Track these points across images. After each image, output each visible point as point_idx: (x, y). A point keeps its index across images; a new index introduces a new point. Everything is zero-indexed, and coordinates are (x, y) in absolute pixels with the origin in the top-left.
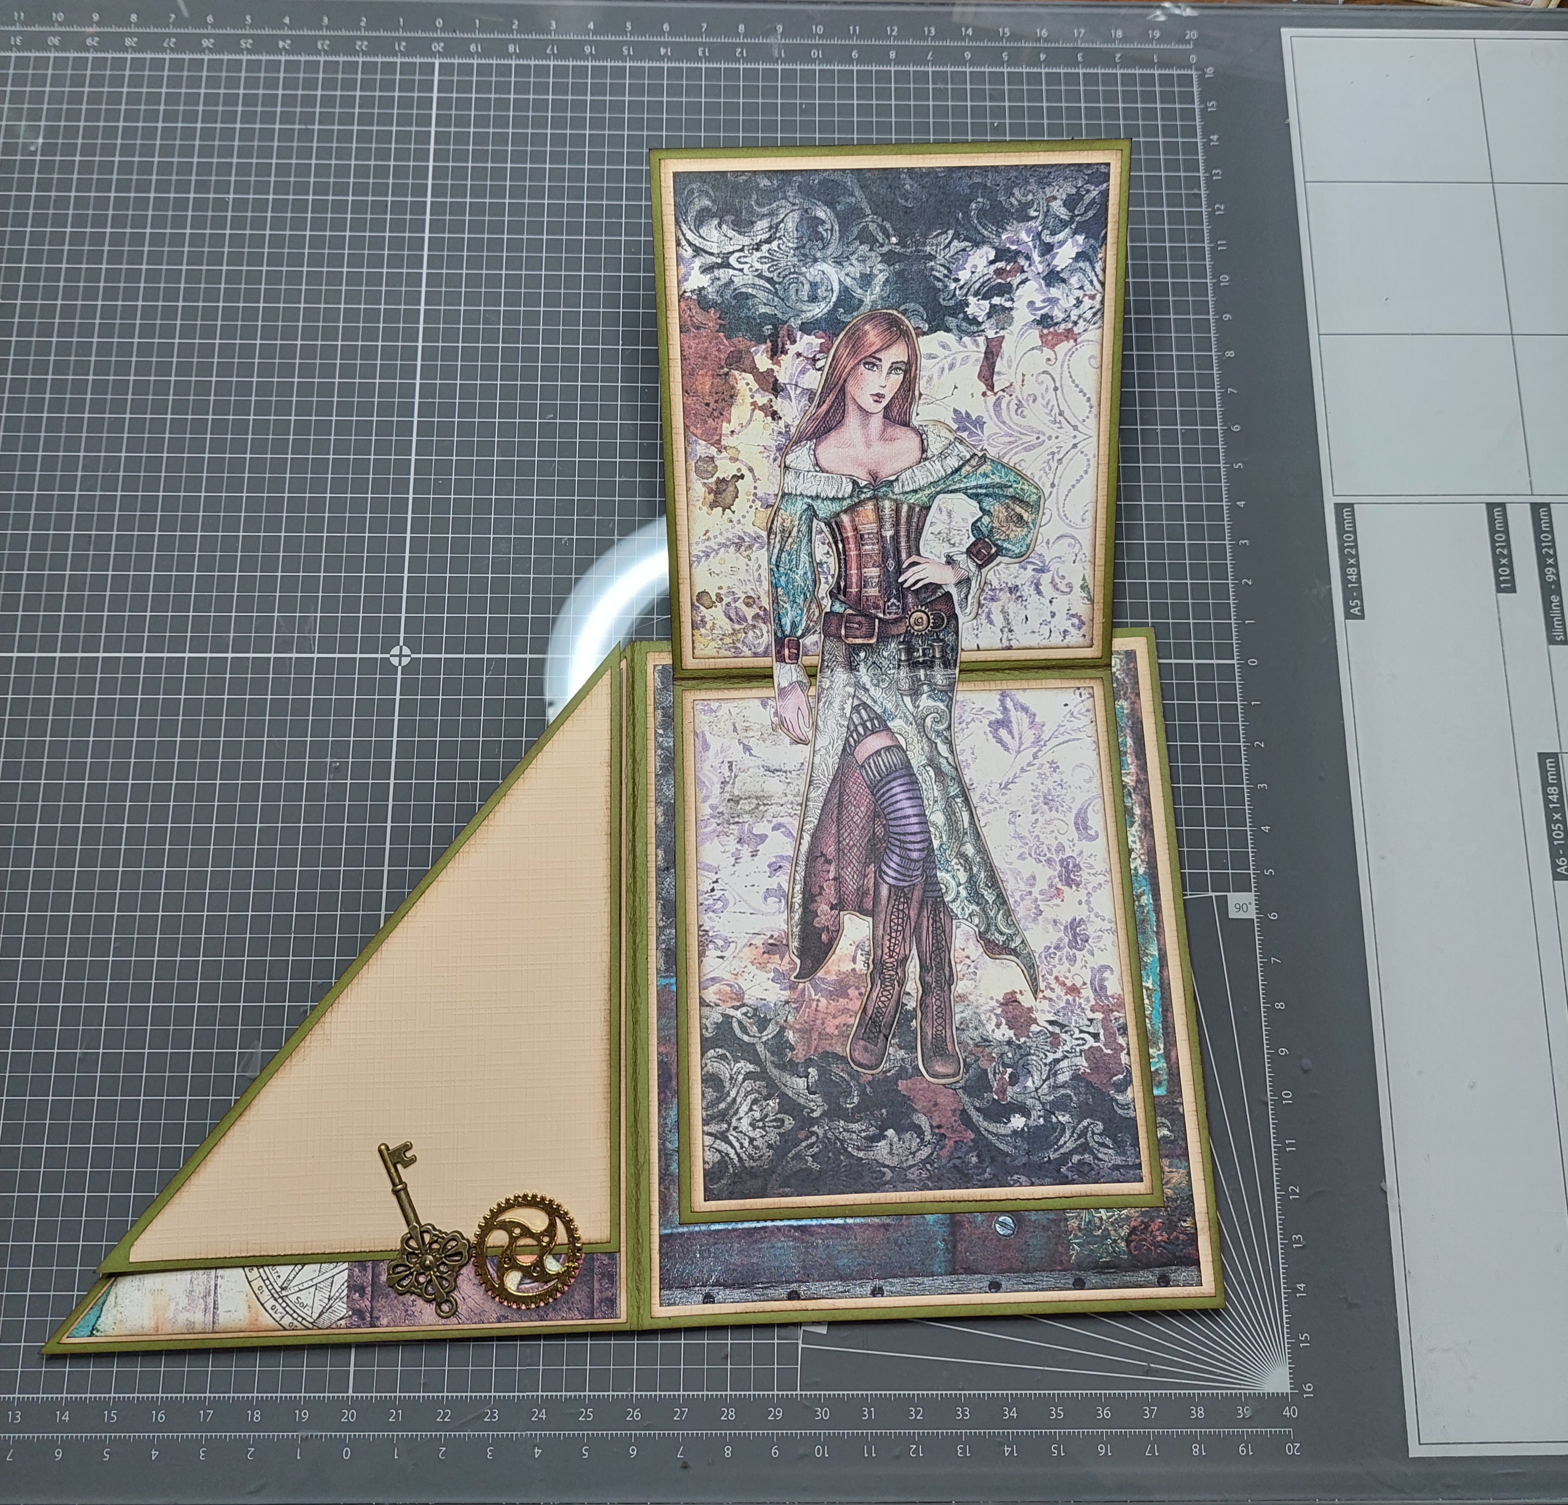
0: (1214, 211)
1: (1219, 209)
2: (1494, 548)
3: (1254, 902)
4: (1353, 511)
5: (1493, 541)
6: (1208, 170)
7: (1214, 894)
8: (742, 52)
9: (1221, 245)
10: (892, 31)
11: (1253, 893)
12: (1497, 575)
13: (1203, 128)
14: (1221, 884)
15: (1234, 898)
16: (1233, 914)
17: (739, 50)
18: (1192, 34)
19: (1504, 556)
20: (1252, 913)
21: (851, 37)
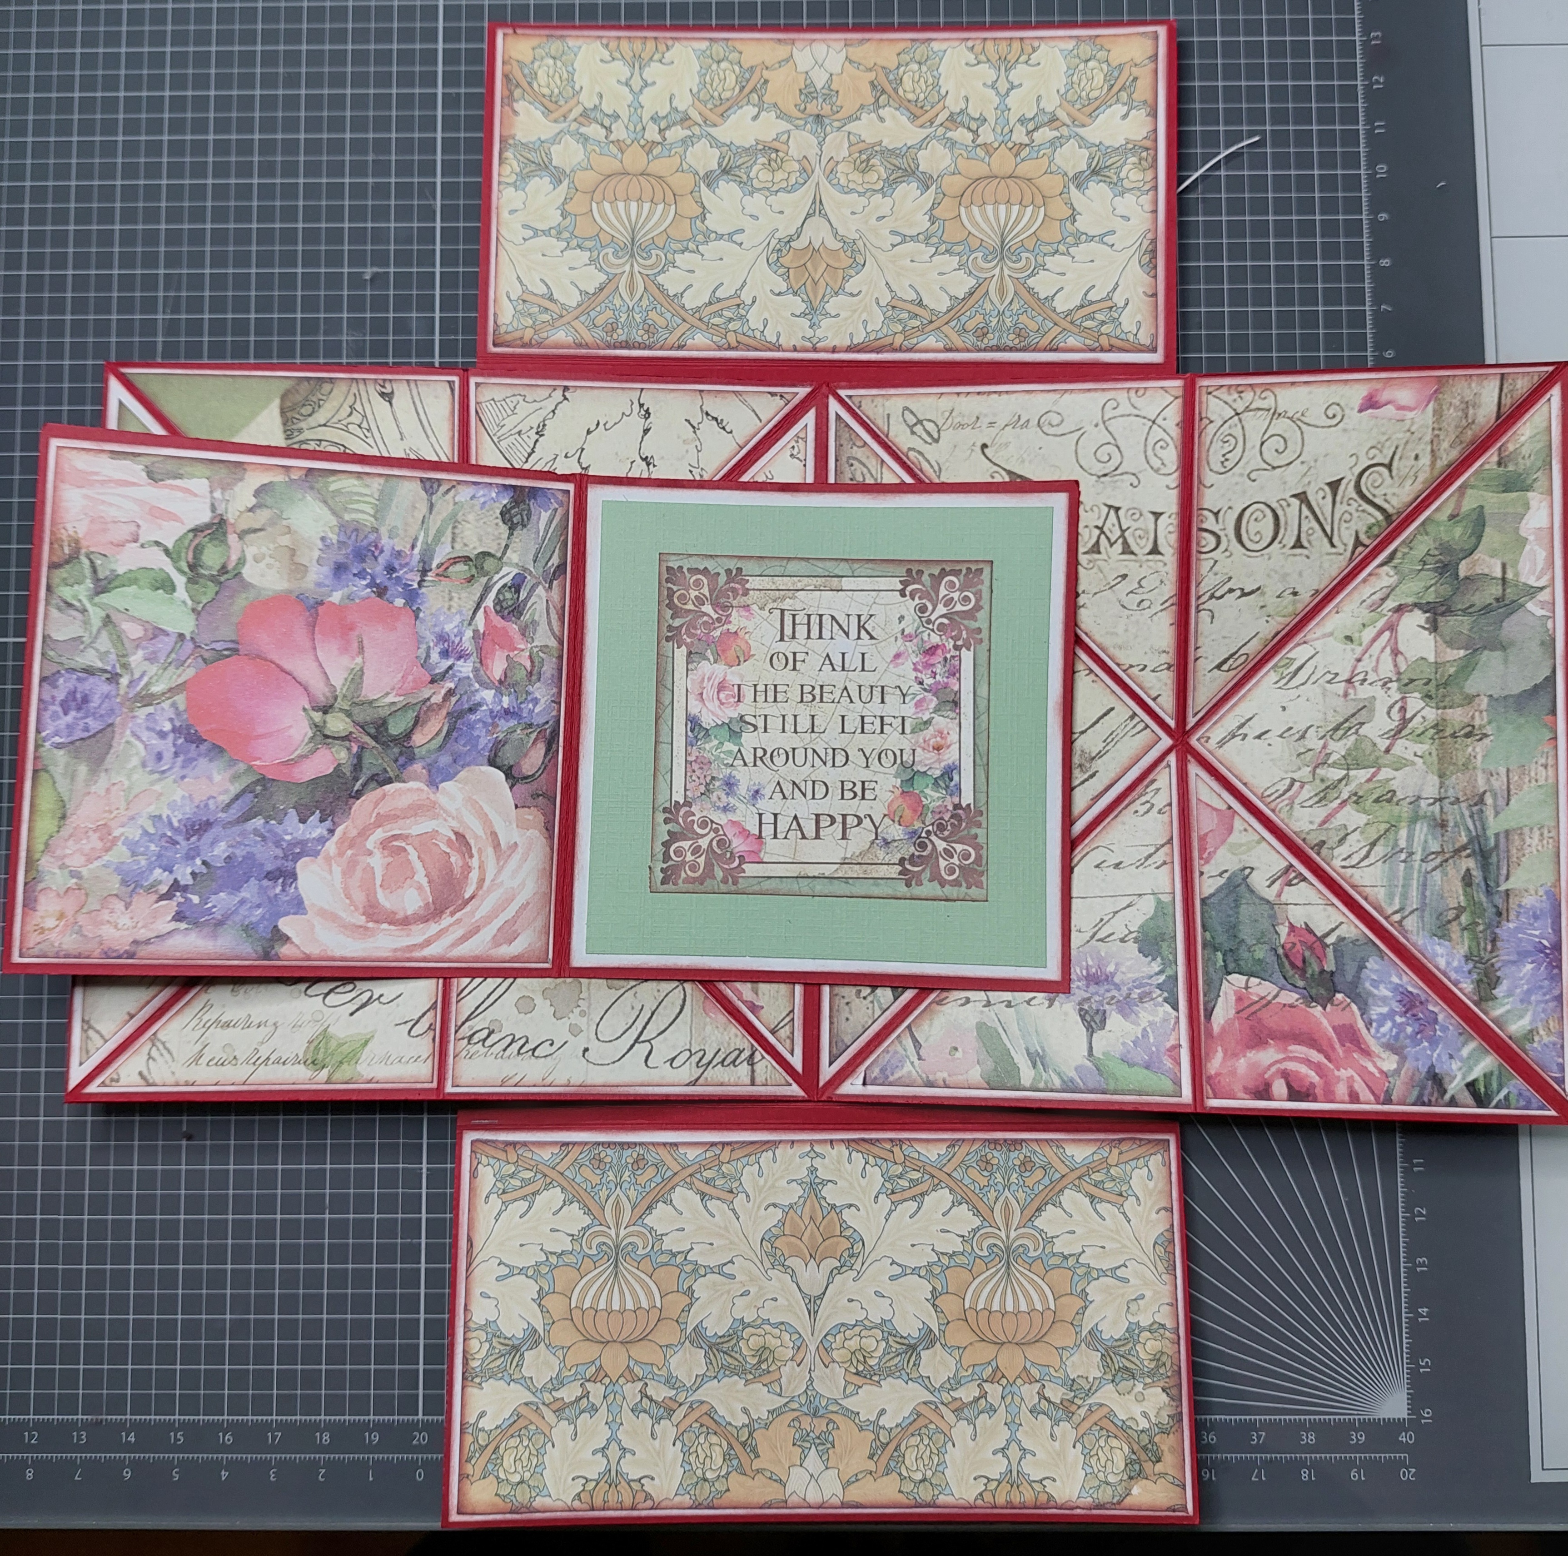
0: (1372, 84)
1: (1378, 82)
6: (1365, 32)
9: (1379, 127)
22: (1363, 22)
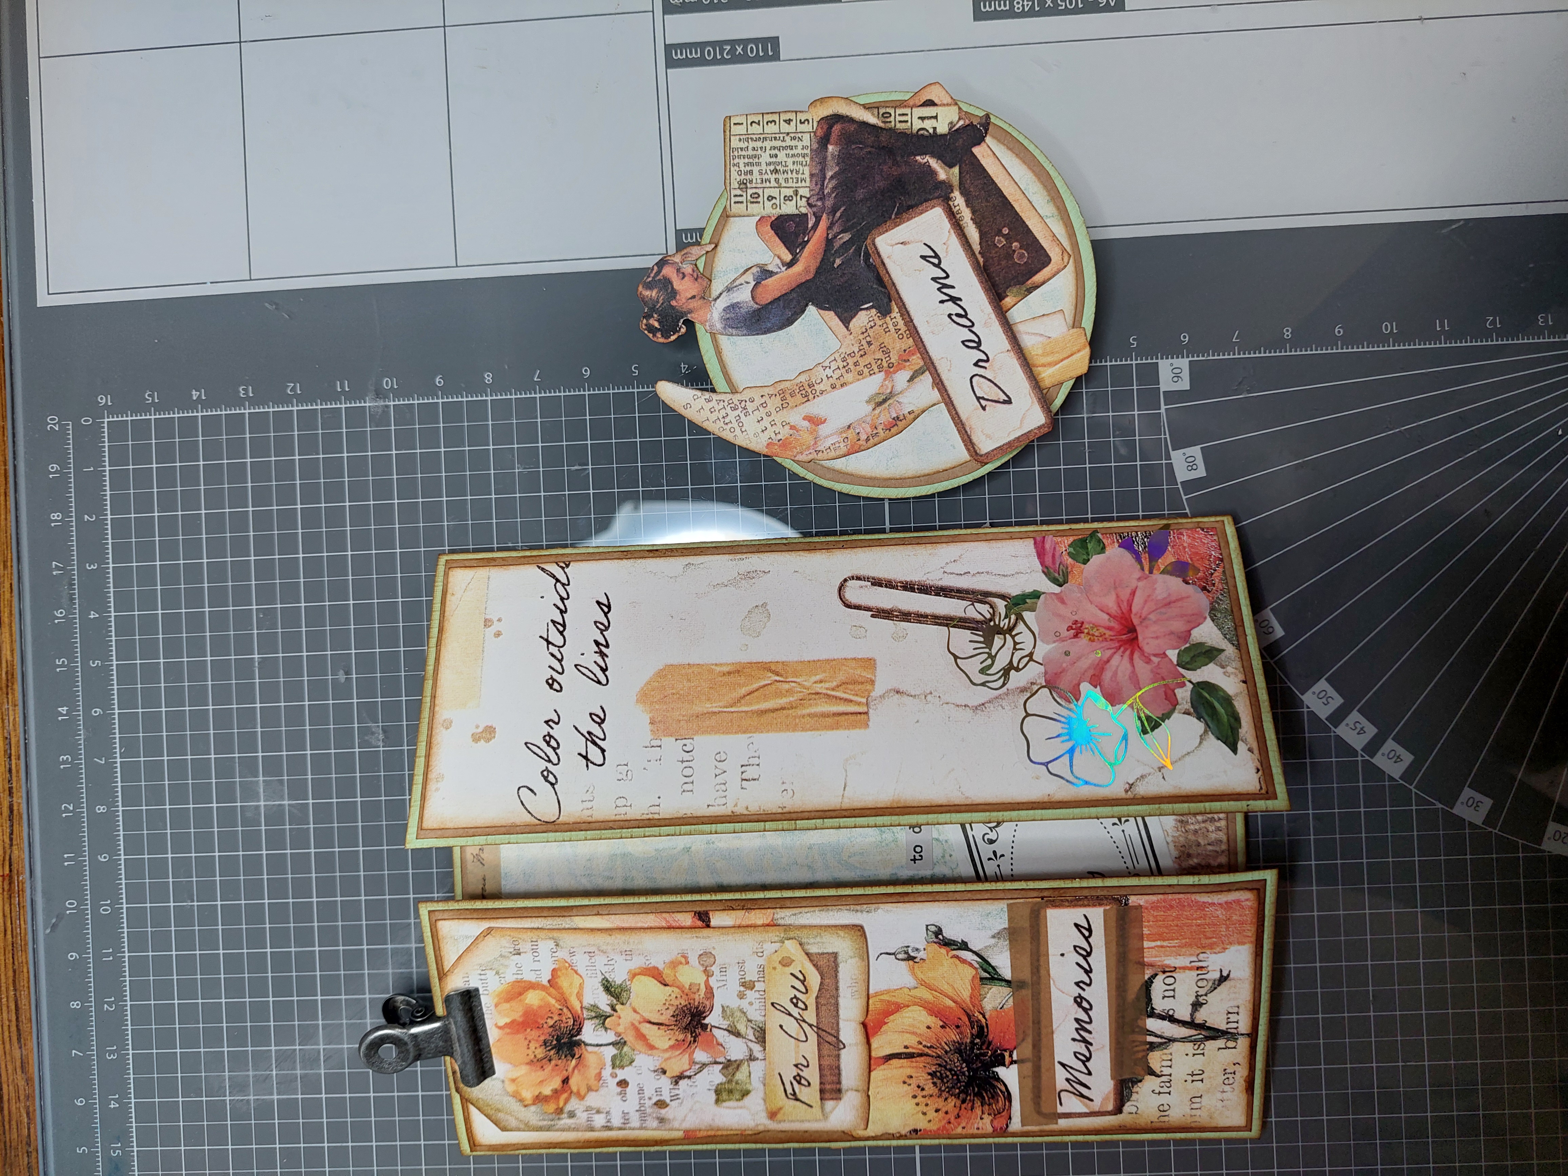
0: (296, 395)
1: (293, 390)
2: (723, 62)
3: (1170, 361)
4: (686, 231)
5: (715, 62)
6: (240, 403)
7: (1163, 407)
8: (110, 1004)
9: (342, 387)
10: (67, 810)
11: (1159, 361)
12: (757, 59)
13: (182, 409)
14: (1150, 398)
15: (1166, 383)
16: (1184, 384)
17: (106, 1006)
18: (52, 423)
19: (733, 51)
20: (1183, 363)
21: (81, 864)
22: (228, 406)
